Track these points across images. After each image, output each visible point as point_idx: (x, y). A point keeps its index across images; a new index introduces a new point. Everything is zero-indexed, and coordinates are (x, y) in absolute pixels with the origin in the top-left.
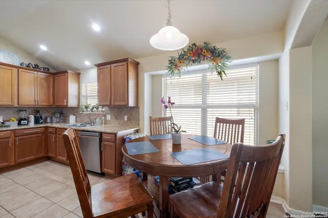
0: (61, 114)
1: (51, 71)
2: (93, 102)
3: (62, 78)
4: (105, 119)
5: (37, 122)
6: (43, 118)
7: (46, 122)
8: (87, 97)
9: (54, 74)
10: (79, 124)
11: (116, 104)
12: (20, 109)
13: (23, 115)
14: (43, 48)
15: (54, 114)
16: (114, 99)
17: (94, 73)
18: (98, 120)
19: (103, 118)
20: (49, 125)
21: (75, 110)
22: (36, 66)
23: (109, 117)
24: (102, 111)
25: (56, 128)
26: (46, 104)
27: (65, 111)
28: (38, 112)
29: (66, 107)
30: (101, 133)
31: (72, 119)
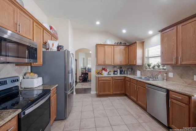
0: (132, 69)
1: (127, 44)
2: (155, 61)
3: (133, 47)
4: (167, 76)
5: (121, 73)
6: (123, 71)
7: (124, 74)
8: (148, 58)
9: (128, 46)
11: (184, 63)
12: (115, 67)
13: (115, 69)
14: (124, 31)
15: (128, 69)
16: (182, 58)
18: (160, 76)
19: (165, 75)
20: (126, 75)
21: (141, 67)
22: (121, 43)
23: (171, 75)
24: (163, 69)
25: (130, 78)
26: (125, 63)
27: (134, 68)
28: (121, 68)
29: (135, 65)
30: (168, 91)
31: (139, 73)
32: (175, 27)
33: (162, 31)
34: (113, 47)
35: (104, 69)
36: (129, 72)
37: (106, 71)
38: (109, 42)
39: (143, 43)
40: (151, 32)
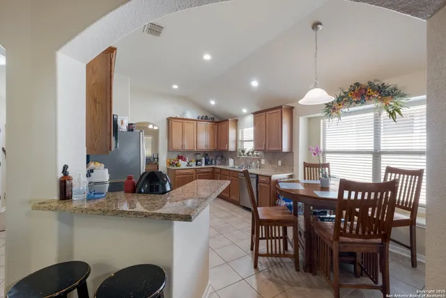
0: (222, 157)
1: (216, 120)
2: (249, 147)
3: (224, 125)
4: (260, 163)
5: (206, 164)
6: (210, 160)
7: (211, 164)
8: (243, 141)
9: (218, 122)
10: (237, 167)
11: (271, 149)
12: (197, 153)
13: (199, 157)
14: (213, 103)
15: (217, 157)
16: (269, 144)
17: (250, 119)
18: (253, 163)
19: (258, 162)
20: (213, 166)
21: (234, 154)
22: (206, 117)
23: (263, 162)
24: (257, 156)
25: (221, 169)
26: (212, 148)
27: (224, 155)
28: (207, 155)
29: (227, 151)
30: (257, 176)
31: (231, 162)
32: (264, 113)
33: (255, 113)
34: (195, 122)
35: (180, 158)
36: (218, 162)
37: (185, 160)
38: (189, 115)
39: (236, 121)
40: (245, 111)
